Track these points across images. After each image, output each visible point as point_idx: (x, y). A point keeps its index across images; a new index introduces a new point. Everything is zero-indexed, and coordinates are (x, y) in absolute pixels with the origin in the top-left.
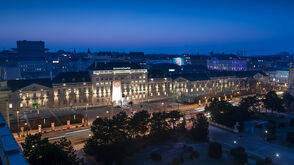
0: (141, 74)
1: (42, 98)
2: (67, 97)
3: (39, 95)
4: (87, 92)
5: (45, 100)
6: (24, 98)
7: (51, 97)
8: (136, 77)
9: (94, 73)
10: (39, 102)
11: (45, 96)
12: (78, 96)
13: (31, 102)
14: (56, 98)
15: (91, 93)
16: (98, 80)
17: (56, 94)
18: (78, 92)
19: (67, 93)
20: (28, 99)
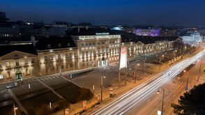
0: (116, 39)
1: (26, 66)
2: (55, 64)
3: (22, 63)
4: (73, 57)
5: (30, 68)
6: (4, 68)
7: (36, 64)
8: (112, 41)
9: (80, 38)
10: (23, 71)
11: (30, 64)
12: (65, 62)
13: (13, 72)
14: (43, 66)
15: (77, 58)
16: (83, 45)
17: (42, 61)
18: (64, 58)
19: (54, 60)
20: (9, 69)
